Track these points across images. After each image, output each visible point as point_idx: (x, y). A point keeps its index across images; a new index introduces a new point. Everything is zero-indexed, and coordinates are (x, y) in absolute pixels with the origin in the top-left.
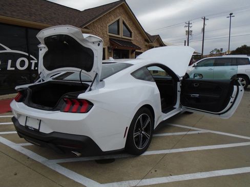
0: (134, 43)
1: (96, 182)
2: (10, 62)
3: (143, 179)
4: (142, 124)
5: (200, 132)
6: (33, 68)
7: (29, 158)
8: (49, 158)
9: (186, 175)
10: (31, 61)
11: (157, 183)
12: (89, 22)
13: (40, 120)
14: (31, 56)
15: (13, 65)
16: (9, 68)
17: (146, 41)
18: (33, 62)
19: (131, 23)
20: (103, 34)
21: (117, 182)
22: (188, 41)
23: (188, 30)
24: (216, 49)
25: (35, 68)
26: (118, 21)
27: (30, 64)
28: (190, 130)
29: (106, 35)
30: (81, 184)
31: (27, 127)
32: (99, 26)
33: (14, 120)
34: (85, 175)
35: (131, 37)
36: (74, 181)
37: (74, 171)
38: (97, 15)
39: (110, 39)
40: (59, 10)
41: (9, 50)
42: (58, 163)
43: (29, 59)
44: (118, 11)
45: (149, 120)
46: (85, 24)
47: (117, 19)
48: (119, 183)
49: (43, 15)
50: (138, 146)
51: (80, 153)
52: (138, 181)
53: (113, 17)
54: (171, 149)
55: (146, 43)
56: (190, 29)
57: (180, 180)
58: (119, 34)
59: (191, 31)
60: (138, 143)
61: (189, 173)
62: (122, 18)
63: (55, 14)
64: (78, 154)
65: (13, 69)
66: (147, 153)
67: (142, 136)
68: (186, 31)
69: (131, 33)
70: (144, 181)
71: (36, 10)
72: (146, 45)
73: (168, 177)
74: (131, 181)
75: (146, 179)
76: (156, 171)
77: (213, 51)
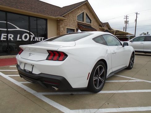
0: (92, 26)
1: (67, 108)
2: (19, 36)
3: (99, 108)
4: (99, 72)
5: (137, 81)
6: (32, 40)
7: (25, 91)
8: (38, 92)
9: (130, 108)
10: (31, 36)
11: (110, 112)
12: (65, 13)
13: (33, 65)
14: (31, 33)
15: (21, 38)
16: (18, 39)
17: (100, 26)
18: (32, 36)
19: (91, 15)
20: (74, 21)
21: (82, 109)
22: (126, 27)
23: (126, 20)
24: (143, 33)
25: (33, 40)
26: (83, 13)
27: (30, 38)
28: (130, 79)
29: (75, 22)
30: (57, 109)
31: (25, 70)
32: (72, 16)
33: (18, 66)
34: (60, 103)
35: (91, 23)
36: (53, 107)
37: (53, 100)
38: (70, 9)
39: (78, 24)
40: (48, 6)
41: (18, 29)
42: (43, 95)
43: (30, 34)
44: (83, 7)
45: (103, 70)
46: (63, 15)
47: (83, 12)
48: (83, 110)
49: (39, 9)
50: (96, 87)
51: (57, 88)
52: (96, 110)
53: (80, 11)
54: (118, 90)
55: (100, 27)
56: (127, 20)
57: (126, 111)
58: (83, 21)
59: (128, 21)
60: (96, 85)
61: (132, 107)
62: (86, 11)
63: (46, 8)
64: (56, 89)
65: (21, 40)
66: (101, 92)
67: (99, 81)
68: (125, 21)
69: (91, 20)
70: (100, 110)
71: (35, 6)
72: (100, 29)
73: (117, 109)
74: (91, 110)
75: (102, 108)
76: (108, 104)
77: (141, 34)
